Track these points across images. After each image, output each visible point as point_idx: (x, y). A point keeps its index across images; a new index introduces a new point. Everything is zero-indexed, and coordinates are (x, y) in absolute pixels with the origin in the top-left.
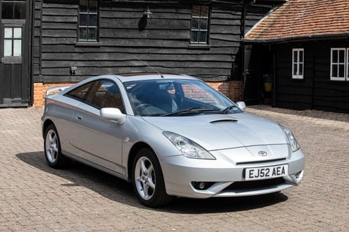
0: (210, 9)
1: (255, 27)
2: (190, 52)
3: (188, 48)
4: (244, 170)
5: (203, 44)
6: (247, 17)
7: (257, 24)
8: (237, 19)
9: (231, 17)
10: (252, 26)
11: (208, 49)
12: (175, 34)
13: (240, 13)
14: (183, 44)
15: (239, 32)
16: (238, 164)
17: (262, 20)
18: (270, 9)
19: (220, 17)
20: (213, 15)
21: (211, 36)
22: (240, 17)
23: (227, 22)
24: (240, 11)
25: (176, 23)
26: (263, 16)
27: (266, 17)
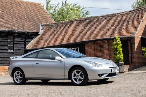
0: (14, 38)
1: (29, 44)
2: (8, 54)
3: (7, 53)
4: (111, 70)
5: (12, 51)
6: (26, 41)
7: (30, 43)
8: (23, 41)
9: (21, 40)
10: (28, 44)
11: (14, 53)
12: (2, 47)
13: (24, 39)
14: (5, 51)
15: (24, 46)
16: (109, 68)
17: (31, 42)
18: (34, 37)
19: (18, 41)
20: (15, 40)
21: (15, 48)
22: (24, 41)
23: (20, 43)
24: (24, 38)
25: (2, 43)
26: (32, 40)
27: (33, 40)
